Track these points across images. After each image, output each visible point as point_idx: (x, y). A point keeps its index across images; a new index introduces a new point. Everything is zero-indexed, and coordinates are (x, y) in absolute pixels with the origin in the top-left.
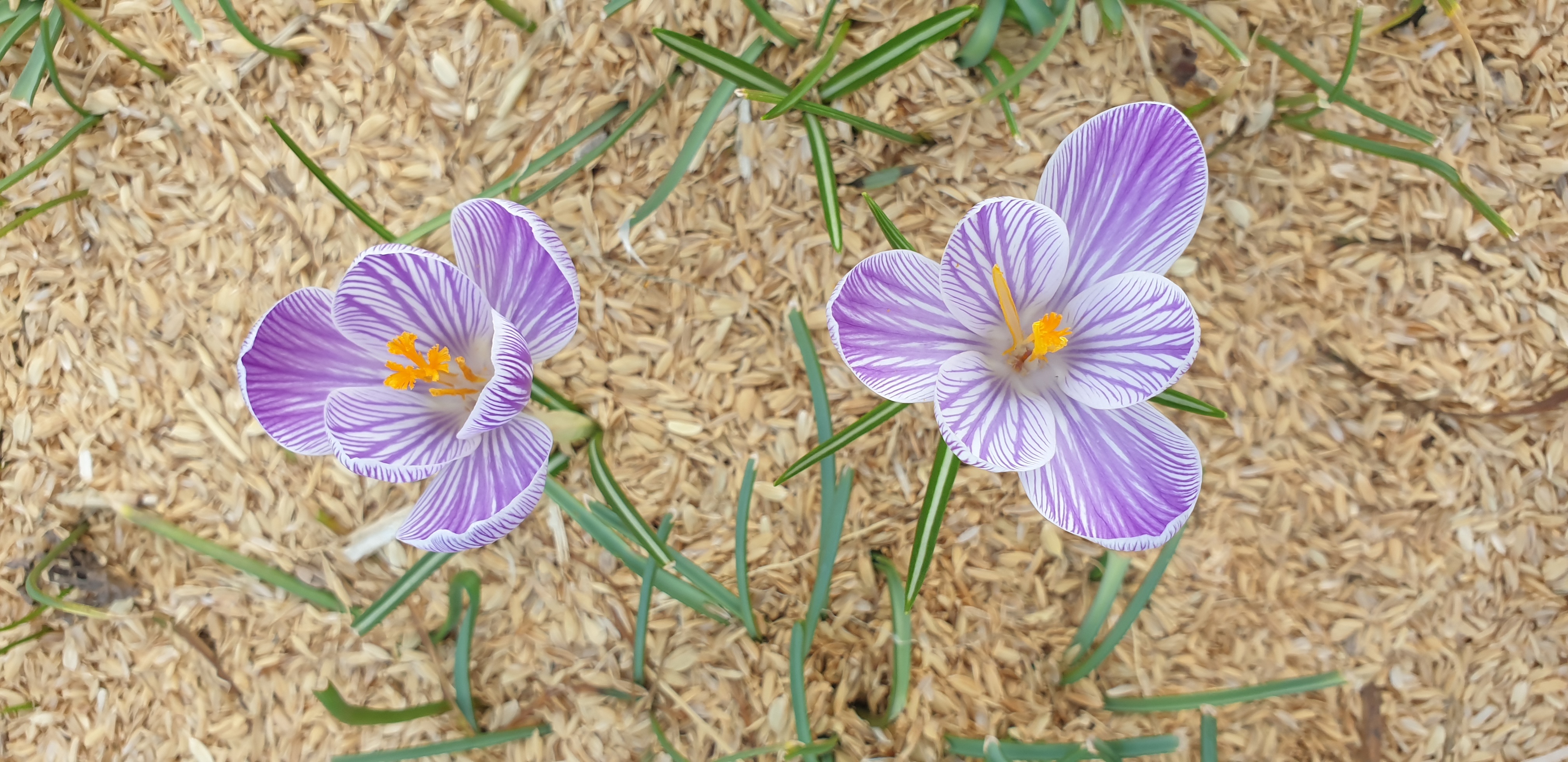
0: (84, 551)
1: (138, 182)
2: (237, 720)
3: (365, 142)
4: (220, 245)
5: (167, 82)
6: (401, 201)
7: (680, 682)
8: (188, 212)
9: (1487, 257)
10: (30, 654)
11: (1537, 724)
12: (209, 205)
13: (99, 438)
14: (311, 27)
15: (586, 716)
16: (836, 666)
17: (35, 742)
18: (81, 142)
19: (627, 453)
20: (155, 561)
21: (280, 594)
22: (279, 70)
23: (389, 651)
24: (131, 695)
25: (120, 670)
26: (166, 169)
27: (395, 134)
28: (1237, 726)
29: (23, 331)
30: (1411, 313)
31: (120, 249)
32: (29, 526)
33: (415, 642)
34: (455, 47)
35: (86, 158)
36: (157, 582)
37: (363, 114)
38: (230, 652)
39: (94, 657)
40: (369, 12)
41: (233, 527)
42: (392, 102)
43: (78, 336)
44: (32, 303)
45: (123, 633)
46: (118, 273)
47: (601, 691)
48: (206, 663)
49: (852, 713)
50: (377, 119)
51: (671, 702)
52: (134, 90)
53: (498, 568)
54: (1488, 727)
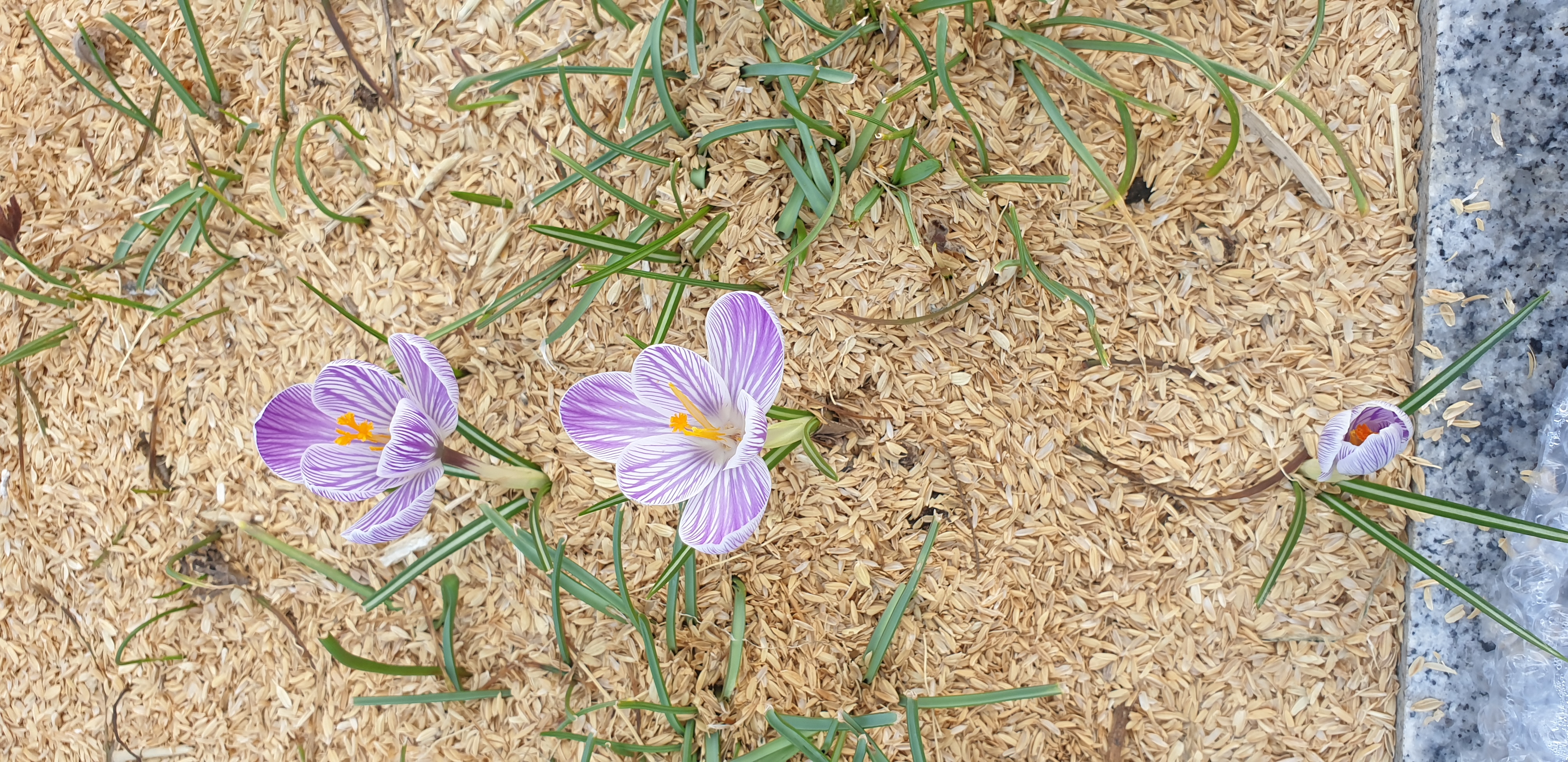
0: (216, 551)
1: (260, 302)
2: (308, 675)
3: (404, 280)
4: (310, 346)
5: (280, 237)
6: (426, 320)
7: (593, 663)
8: (291, 324)
9: (1210, 377)
10: (181, 621)
11: (1254, 744)
12: (304, 319)
13: (230, 475)
14: (372, 201)
15: (534, 686)
16: (701, 657)
17: (182, 682)
18: (226, 276)
19: (567, 499)
20: (261, 561)
21: (340, 588)
22: (351, 230)
23: (408, 632)
24: (242, 654)
25: (236, 636)
26: (278, 294)
27: (424, 274)
28: (1010, 729)
29: (186, 400)
30: (1151, 417)
31: (248, 348)
32: (184, 533)
33: (425, 627)
34: (465, 215)
35: (229, 286)
36: (261, 575)
37: (404, 260)
38: (305, 627)
39: (220, 626)
40: (410, 191)
41: (311, 540)
42: (424, 252)
43: (221, 405)
44: (193, 382)
45: (239, 609)
46: (246, 364)
47: (542, 667)
48: (289, 634)
49: (710, 693)
50: (412, 264)
51: (586, 677)
52: (259, 242)
53: (481, 577)
54: (1217, 745)
